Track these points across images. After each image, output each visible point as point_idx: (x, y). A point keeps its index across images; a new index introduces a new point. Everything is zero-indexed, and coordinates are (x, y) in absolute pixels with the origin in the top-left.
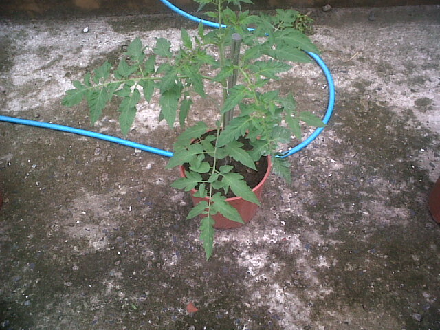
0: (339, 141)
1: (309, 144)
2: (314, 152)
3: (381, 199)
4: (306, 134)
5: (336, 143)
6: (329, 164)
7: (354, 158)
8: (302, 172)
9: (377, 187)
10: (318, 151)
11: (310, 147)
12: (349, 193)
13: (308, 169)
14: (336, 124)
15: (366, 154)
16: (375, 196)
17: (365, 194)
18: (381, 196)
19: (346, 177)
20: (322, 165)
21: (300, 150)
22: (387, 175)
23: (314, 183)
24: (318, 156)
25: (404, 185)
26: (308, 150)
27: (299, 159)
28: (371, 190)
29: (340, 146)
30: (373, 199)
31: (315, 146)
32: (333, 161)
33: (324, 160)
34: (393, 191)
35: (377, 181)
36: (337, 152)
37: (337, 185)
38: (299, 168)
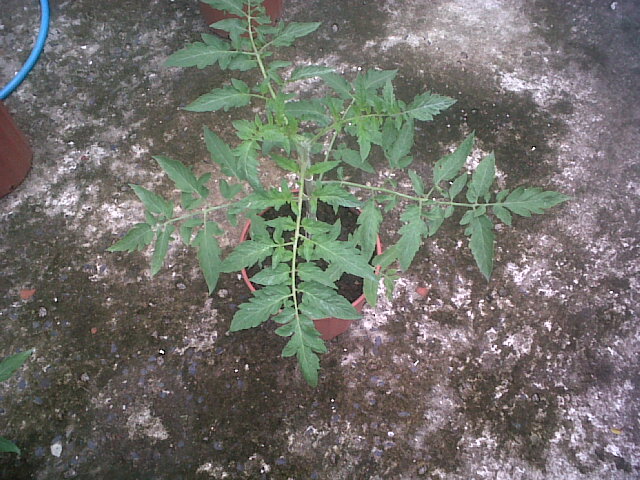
0: (77, 22)
1: (44, 46)
2: (57, 51)
3: (159, 52)
4: (34, 38)
5: (75, 27)
6: (82, 52)
7: (106, 30)
8: (57, 79)
9: (148, 44)
10: (60, 47)
11: (48, 48)
12: (122, 68)
13: (61, 72)
14: (61, 6)
15: (116, 18)
16: (151, 53)
17: (140, 58)
18: (157, 49)
19: (109, 54)
20: (76, 59)
21: (38, 58)
22: (152, 25)
23: (79, 82)
24: (63, 52)
25: (173, 24)
26: (48, 54)
27: (44, 69)
28: (144, 50)
29: (81, 26)
30: (151, 57)
31: (53, 44)
32: (84, 47)
33: (74, 53)
34: (166, 37)
35: (144, 38)
36: (83, 35)
37: (104, 68)
38: (51, 78)
